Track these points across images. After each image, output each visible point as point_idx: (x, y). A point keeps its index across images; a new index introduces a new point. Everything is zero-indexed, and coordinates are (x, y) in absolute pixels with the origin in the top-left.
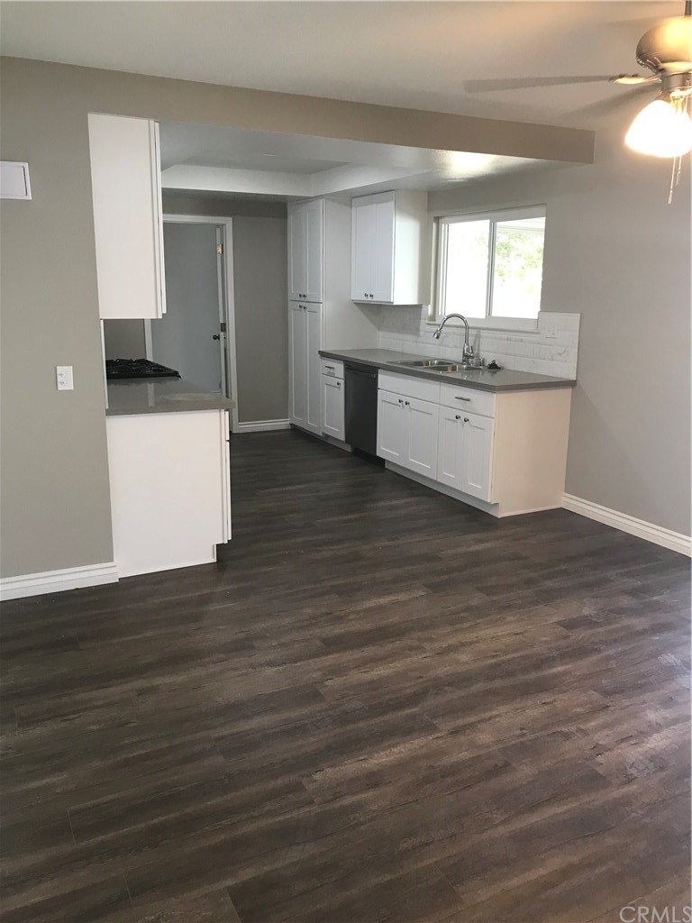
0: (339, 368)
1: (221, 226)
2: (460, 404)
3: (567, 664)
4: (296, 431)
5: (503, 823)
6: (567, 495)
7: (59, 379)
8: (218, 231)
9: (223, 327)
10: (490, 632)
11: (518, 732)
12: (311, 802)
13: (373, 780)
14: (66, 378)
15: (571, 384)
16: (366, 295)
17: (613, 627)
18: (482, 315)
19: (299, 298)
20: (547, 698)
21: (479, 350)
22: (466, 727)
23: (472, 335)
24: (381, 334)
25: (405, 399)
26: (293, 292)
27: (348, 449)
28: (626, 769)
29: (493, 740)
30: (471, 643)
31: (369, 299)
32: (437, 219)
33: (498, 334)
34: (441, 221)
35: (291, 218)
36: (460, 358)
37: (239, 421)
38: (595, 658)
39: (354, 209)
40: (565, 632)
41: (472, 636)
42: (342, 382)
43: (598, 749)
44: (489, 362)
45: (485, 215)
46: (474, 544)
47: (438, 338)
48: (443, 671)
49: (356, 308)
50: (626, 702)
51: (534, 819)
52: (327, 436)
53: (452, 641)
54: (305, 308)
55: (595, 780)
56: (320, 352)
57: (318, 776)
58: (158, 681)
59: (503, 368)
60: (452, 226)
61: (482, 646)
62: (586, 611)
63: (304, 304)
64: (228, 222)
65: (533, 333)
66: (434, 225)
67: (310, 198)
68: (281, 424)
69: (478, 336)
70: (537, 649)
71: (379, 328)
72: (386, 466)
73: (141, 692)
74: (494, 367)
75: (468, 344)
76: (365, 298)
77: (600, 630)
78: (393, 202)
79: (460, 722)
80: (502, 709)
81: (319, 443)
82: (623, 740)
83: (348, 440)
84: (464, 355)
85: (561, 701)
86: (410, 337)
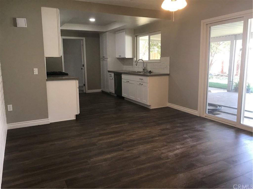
0: (113, 75)
1: (82, 40)
2: (140, 81)
3: (159, 137)
4: (103, 92)
5: (135, 167)
6: (169, 103)
7: (34, 71)
8: (82, 41)
9: (83, 66)
10: (142, 131)
11: (144, 150)
12: (89, 164)
13: (105, 160)
14: (36, 71)
15: (168, 75)
16: (119, 56)
17: (174, 130)
18: (147, 60)
19: (103, 58)
20: (152, 144)
21: (147, 68)
22: (131, 149)
23: (145, 65)
24: (124, 66)
25: (128, 81)
26: (101, 56)
27: (116, 95)
28: (168, 157)
29: (137, 152)
30: (137, 134)
31: (120, 57)
32: (136, 36)
33: (151, 64)
34: (137, 36)
35: (100, 38)
36: (142, 70)
37: (88, 90)
38: (167, 136)
39: (116, 34)
40: (161, 131)
41: (137, 132)
42: (113, 78)
43: (162, 153)
44: (149, 71)
45: (147, 34)
46: (143, 114)
47: (136, 65)
48: (128, 139)
49: (117, 59)
50: (172, 144)
51: (142, 166)
52: (111, 93)
53: (132, 133)
54: (104, 60)
55: (160, 159)
56: (108, 71)
57: (92, 160)
58: (56, 143)
59: (153, 72)
60: (140, 38)
61: (139, 134)
62: (168, 127)
63: (104, 59)
64: (84, 39)
65: (159, 63)
66: (136, 38)
67: (104, 32)
68: (99, 90)
69: (147, 65)
70: (153, 134)
71: (124, 64)
72: (125, 99)
73: (51, 145)
74: (150, 72)
75: (144, 67)
76: (119, 57)
77: (170, 131)
78: (125, 32)
79: (130, 149)
80: (141, 146)
81: (108, 94)
82: (169, 151)
83: (115, 93)
84: (143, 70)
85: (155, 144)
86: (131, 67)
